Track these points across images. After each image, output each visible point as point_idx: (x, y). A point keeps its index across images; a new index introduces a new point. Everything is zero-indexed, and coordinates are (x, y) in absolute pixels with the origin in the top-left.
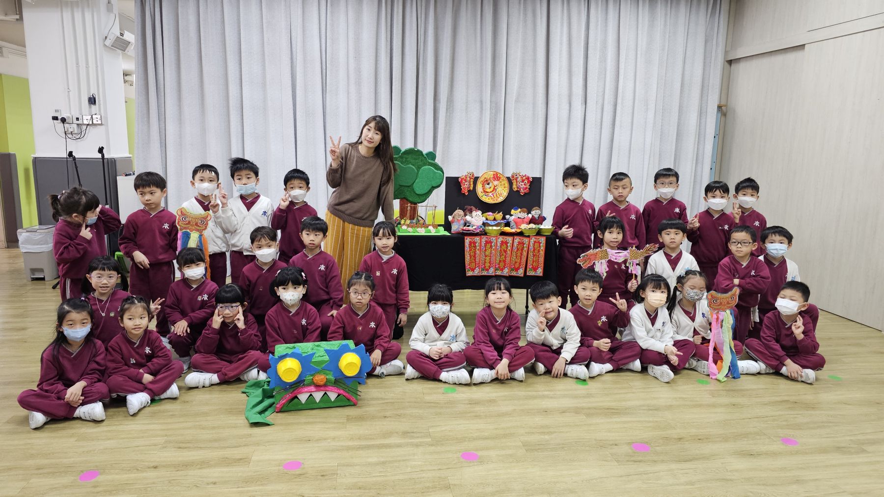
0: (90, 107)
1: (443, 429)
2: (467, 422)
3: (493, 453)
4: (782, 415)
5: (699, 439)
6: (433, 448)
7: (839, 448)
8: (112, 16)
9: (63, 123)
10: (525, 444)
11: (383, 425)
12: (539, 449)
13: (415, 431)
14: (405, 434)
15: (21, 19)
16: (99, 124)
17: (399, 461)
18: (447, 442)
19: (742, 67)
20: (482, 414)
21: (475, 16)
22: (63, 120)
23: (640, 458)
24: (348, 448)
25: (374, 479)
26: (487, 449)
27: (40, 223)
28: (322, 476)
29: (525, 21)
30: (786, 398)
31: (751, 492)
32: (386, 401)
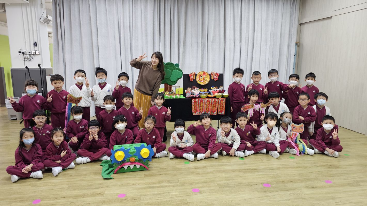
0: (34, 47)
1: (184, 179)
2: (194, 176)
3: (205, 189)
4: (325, 171)
5: (291, 181)
6: (180, 187)
7: (349, 184)
8: (43, 9)
9: (23, 54)
10: (219, 185)
11: (159, 178)
12: (224, 187)
13: (173, 180)
14: (169, 181)
15: (5, 11)
16: (38, 55)
17: (166, 193)
18: (186, 184)
19: (305, 27)
20: (200, 173)
21: (194, 7)
22: (23, 53)
23: (267, 190)
24: (145, 188)
25: (156, 201)
26: (203, 187)
27: (15, 96)
28: (134, 200)
29: (215, 9)
30: (327, 164)
31: (313, 203)
32: (160, 168)
